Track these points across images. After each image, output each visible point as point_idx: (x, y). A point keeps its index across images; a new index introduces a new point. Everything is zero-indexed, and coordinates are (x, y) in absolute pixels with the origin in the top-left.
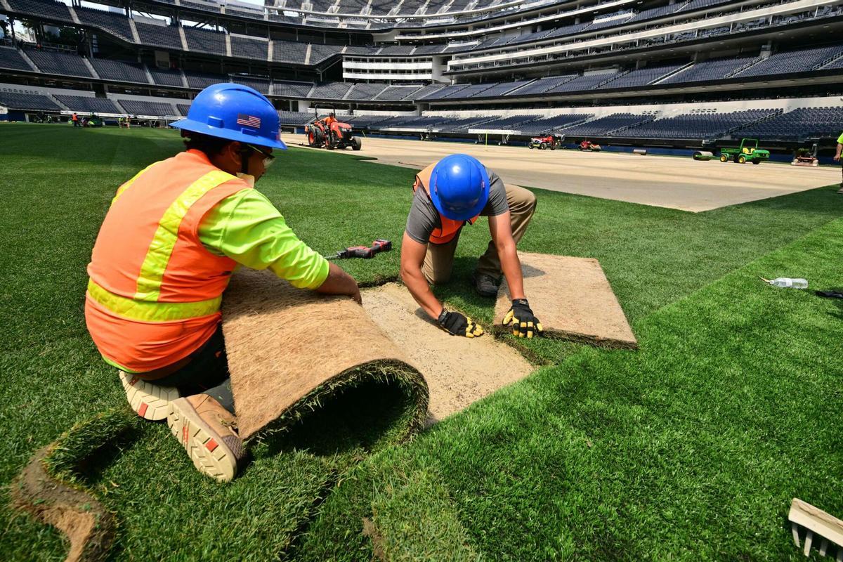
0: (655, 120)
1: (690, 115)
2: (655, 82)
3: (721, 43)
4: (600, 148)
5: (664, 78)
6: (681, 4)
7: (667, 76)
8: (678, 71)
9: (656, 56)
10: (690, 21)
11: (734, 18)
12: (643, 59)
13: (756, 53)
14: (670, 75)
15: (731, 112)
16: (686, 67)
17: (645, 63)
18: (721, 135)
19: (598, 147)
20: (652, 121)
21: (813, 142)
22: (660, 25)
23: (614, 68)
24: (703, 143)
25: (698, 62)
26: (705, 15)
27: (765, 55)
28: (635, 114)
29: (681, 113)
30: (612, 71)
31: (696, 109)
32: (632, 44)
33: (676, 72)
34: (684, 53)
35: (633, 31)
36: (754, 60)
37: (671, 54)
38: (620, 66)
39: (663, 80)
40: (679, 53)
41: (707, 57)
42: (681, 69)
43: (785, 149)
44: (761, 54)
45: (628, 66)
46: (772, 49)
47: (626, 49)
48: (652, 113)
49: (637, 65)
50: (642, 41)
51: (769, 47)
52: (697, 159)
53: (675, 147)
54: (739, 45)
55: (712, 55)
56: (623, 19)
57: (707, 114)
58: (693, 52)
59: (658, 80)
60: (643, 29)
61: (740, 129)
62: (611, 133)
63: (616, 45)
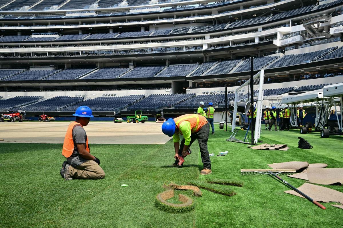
0: (84, 100)
1: (103, 97)
2: (79, 78)
3: (111, 59)
4: (54, 119)
5: (84, 75)
6: (86, 35)
7: (85, 75)
8: (91, 72)
9: (76, 62)
10: (92, 45)
11: (114, 47)
12: (69, 63)
13: (127, 66)
14: (87, 74)
15: (123, 96)
16: (95, 70)
17: (70, 66)
18: (122, 109)
19: (53, 118)
20: (83, 101)
21: (161, 111)
22: (76, 45)
23: (51, 67)
24: (115, 113)
25: (100, 68)
26: (100, 43)
27: (131, 67)
28: (71, 97)
29: (97, 96)
30: (50, 69)
31: (105, 94)
32: (61, 53)
33: (90, 73)
34: (92, 62)
35: (60, 46)
36: (127, 69)
37: (85, 62)
38: (55, 66)
39: (83, 77)
40: (89, 62)
41: (105, 66)
42: (92, 71)
43: (151, 115)
44: (130, 67)
45: (60, 66)
46: (134, 65)
47: (57, 56)
48: (81, 96)
49: (66, 67)
50: (67, 53)
51: (132, 64)
52: (116, 122)
53: (100, 116)
54: (120, 61)
55: (107, 65)
56: (53, 38)
57: (112, 97)
58: (97, 62)
59: (81, 77)
60: (66, 45)
61: (130, 105)
62: (59, 109)
63: (50, 53)
